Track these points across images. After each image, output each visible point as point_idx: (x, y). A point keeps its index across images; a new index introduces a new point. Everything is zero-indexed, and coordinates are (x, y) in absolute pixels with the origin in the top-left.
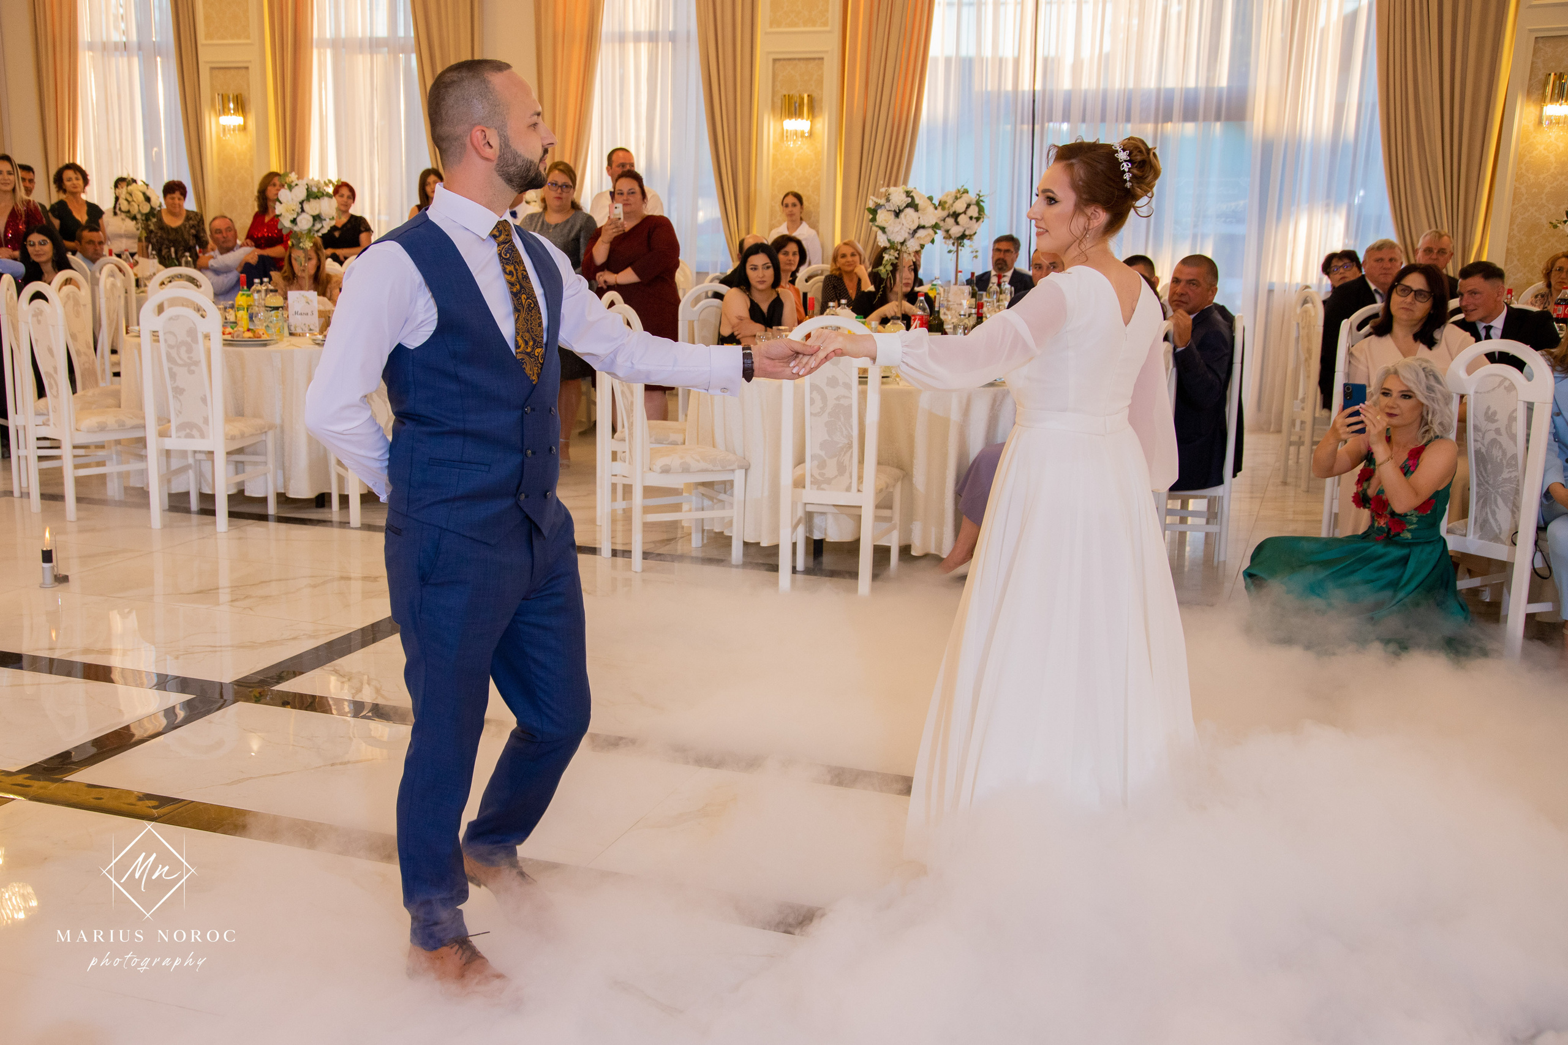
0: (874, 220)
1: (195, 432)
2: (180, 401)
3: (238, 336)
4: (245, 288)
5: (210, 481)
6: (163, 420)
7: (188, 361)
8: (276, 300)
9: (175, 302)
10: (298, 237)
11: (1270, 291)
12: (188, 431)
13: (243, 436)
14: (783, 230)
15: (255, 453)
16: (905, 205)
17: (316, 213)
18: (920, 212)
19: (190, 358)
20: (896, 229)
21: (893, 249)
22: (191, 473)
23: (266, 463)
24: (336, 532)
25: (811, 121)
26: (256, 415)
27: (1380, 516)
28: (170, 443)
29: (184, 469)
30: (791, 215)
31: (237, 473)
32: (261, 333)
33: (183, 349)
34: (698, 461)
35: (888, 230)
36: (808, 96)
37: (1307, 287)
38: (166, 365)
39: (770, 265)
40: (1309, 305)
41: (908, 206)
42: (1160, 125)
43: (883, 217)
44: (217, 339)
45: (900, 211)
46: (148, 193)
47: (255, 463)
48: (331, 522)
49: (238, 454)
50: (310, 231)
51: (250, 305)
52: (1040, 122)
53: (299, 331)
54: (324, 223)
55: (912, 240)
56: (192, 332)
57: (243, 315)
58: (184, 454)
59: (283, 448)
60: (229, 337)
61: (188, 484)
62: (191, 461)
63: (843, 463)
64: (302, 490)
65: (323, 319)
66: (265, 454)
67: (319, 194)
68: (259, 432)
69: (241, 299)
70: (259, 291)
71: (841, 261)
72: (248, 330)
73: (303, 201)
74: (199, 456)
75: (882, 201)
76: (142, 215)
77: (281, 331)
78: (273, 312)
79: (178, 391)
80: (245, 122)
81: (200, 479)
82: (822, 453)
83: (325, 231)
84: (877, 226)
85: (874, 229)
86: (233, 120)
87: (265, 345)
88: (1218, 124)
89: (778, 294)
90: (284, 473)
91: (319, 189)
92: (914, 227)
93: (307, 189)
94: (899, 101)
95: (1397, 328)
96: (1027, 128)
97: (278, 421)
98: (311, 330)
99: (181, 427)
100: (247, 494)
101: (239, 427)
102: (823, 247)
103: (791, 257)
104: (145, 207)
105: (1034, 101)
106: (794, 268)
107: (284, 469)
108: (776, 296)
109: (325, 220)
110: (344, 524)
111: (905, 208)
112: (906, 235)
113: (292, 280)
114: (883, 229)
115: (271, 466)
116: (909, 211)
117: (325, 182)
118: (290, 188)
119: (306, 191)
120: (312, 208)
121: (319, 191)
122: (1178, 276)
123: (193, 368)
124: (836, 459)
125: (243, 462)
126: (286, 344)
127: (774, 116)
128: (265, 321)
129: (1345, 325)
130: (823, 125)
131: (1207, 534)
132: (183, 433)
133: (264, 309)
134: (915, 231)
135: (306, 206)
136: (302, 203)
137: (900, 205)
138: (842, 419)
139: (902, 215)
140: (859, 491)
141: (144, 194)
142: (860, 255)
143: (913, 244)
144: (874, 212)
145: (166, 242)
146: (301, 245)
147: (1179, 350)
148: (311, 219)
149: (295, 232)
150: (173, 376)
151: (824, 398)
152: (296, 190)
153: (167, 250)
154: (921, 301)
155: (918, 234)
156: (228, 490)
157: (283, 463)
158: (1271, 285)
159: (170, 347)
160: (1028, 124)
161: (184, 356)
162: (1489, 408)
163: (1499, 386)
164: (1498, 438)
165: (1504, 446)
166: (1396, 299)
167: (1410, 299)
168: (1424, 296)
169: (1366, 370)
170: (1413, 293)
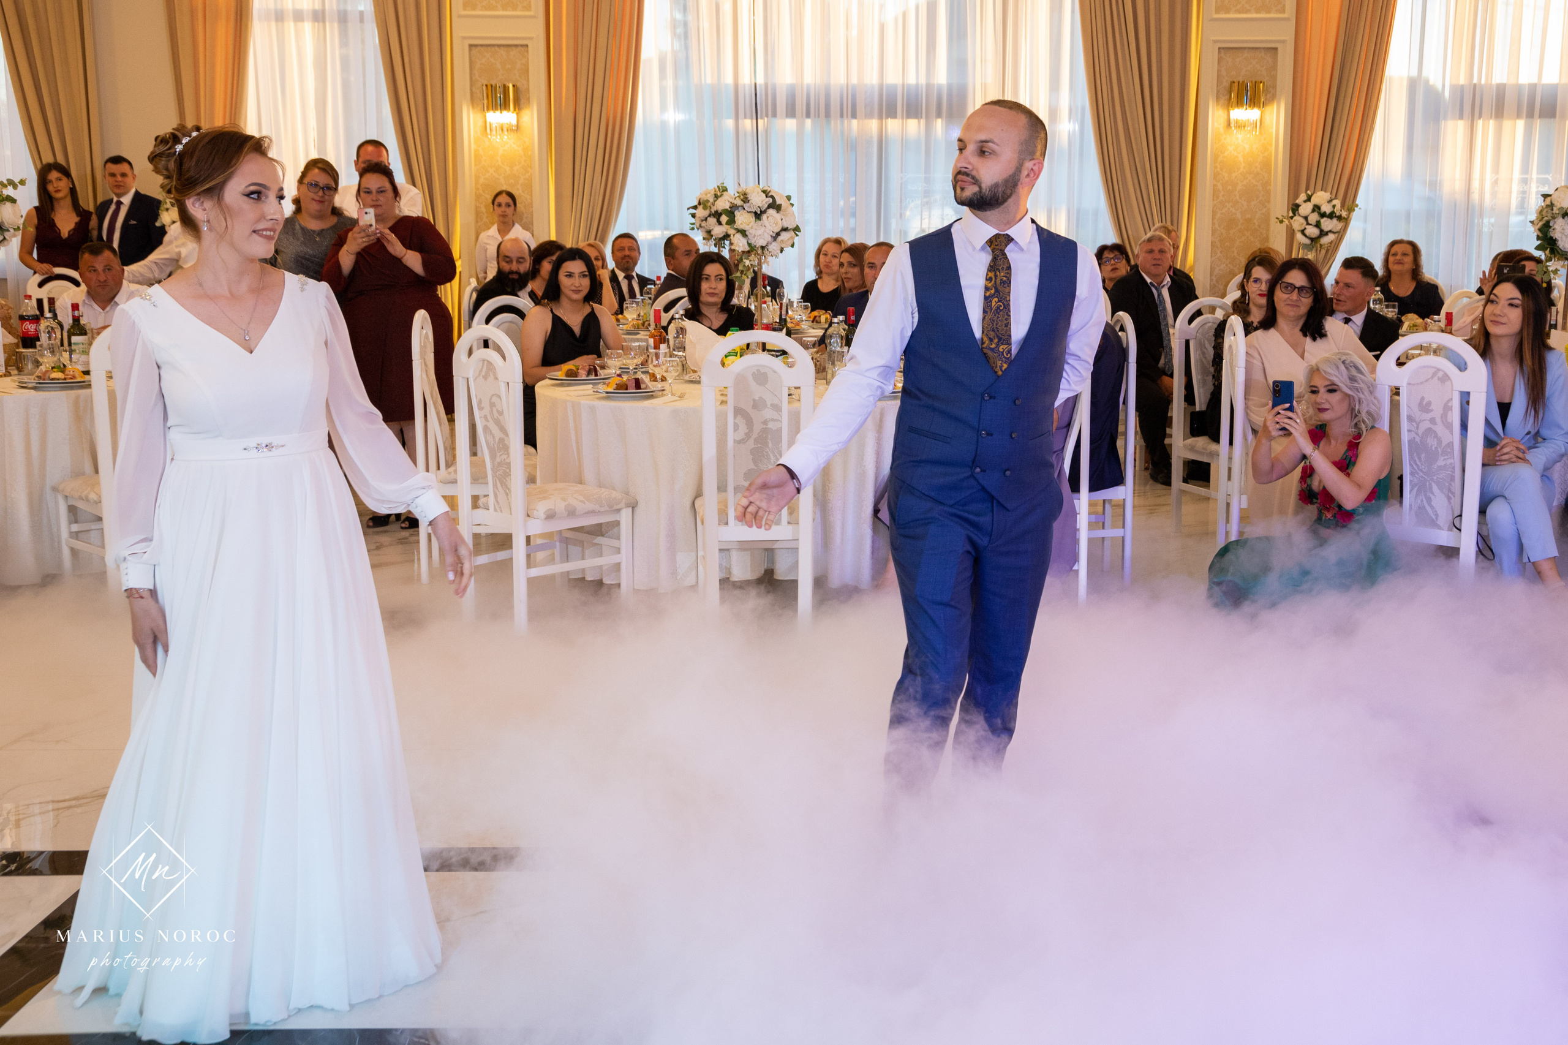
0: (733, 222)
16: (766, 206)
18: (781, 212)
20: (760, 232)
25: (517, 114)
27: (1327, 510)
30: (504, 216)
34: (582, 502)
35: (751, 232)
36: (514, 85)
39: (587, 273)
41: (770, 206)
43: (743, 219)
45: (763, 212)
55: (774, 244)
75: (738, 201)
85: (733, 232)
89: (593, 309)
92: (777, 229)
95: (1282, 322)
105: (756, 95)
108: (590, 310)
111: (766, 208)
112: (770, 239)
114: (744, 233)
116: (772, 212)
127: (474, 109)
130: (531, 118)
134: (778, 234)
137: (761, 205)
138: (770, 445)
139: (764, 217)
143: (774, 248)
144: (732, 213)
151: (750, 423)
155: (780, 238)
160: (752, 119)
162: (1423, 399)
163: (1432, 377)
164: (1433, 427)
165: (1440, 435)
166: (1280, 296)
167: (1295, 295)
168: (1307, 292)
169: (1261, 365)
170: (1296, 290)
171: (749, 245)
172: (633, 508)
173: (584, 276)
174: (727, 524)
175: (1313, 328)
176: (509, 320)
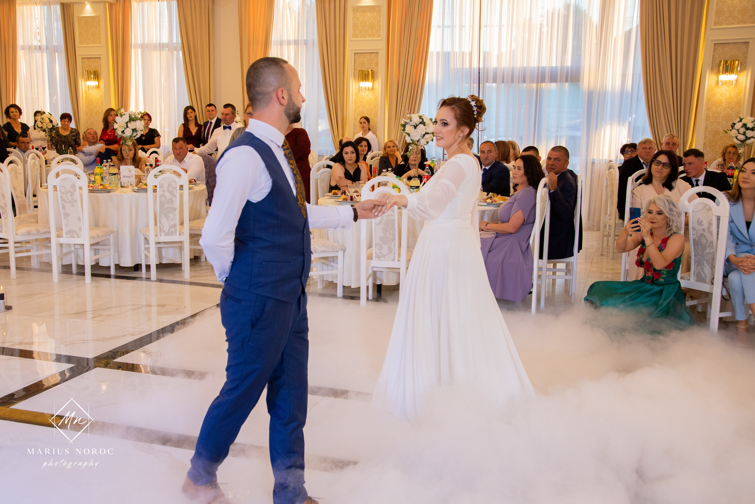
0: (404, 130)
1: (75, 235)
2: (67, 220)
3: (96, 188)
4: (99, 164)
5: (82, 258)
6: (59, 229)
7: (71, 200)
8: (114, 170)
9: (64, 171)
10: (125, 139)
11: (593, 163)
12: (71, 234)
13: (98, 236)
14: (360, 135)
15: (104, 245)
16: (419, 123)
17: (134, 128)
18: (426, 126)
19: (72, 199)
20: (415, 134)
21: (414, 144)
22: (73, 255)
23: (109, 250)
24: (144, 283)
25: (373, 83)
26: (105, 226)
27: (649, 271)
28: (62, 240)
29: (69, 253)
30: (363, 127)
31: (95, 255)
32: (107, 186)
33: (69, 195)
34: (321, 247)
35: (411, 134)
36: (371, 70)
37: (611, 161)
38: (60, 202)
39: (354, 152)
40: (612, 170)
41: (420, 123)
42: (539, 84)
43: (408, 129)
44: (86, 189)
45: (417, 126)
46: (51, 119)
47: (104, 250)
48: (142, 278)
49: (96, 246)
50: (131, 136)
51: (102, 173)
52: (482, 83)
53: (126, 185)
54: (138, 132)
55: (422, 139)
56: (73, 186)
57: (98, 177)
58: (69, 245)
59: (118, 242)
60: (91, 188)
61: (71, 260)
62: (73, 249)
63: (391, 247)
64: (127, 262)
65: (137, 179)
66: (109, 245)
67: (136, 119)
68: (106, 234)
69: (97, 170)
70: (106, 166)
71: (388, 149)
72: (101, 185)
73: (127, 122)
74: (77, 247)
75: (408, 121)
76: (48, 129)
77: (117, 186)
78: (113, 176)
79: (67, 215)
80: (99, 84)
81: (77, 258)
82: (381, 243)
83: (138, 136)
84: (406, 133)
85: (405, 134)
86: (93, 83)
87: (109, 192)
88: (567, 84)
89: (358, 166)
90: (118, 254)
91: (135, 116)
92: (424, 133)
93: (129, 116)
94: (415, 72)
95: (654, 181)
96: (476, 85)
97: (115, 229)
98: (131, 184)
99: (68, 232)
100: (100, 265)
101: (96, 232)
102: (379, 143)
103: (364, 148)
104: (49, 125)
105: (479, 73)
106: (365, 153)
107: (118, 252)
109: (138, 131)
110: (148, 279)
111: (419, 124)
112: (420, 137)
113: (122, 160)
114: (409, 134)
115: (112, 251)
116: (421, 125)
117: (138, 113)
118: (121, 116)
119: (129, 117)
120: (132, 125)
121: (135, 117)
122: (550, 156)
123: (73, 203)
124: (387, 245)
125: (98, 249)
126: (119, 192)
127: (355, 80)
128: (109, 181)
129: (630, 179)
130: (378, 84)
131: (566, 280)
132: (69, 236)
133: (108, 174)
134: (424, 135)
135: (129, 125)
136: (127, 123)
137: (416, 123)
138: (390, 226)
139: (418, 128)
140: (399, 261)
141: (49, 119)
142: (397, 147)
143: (423, 141)
144: (404, 126)
145: (60, 142)
146: (127, 143)
147: (551, 191)
148: (131, 131)
149: (124, 137)
150: (64, 207)
152: (124, 116)
153: (60, 146)
154: (427, 169)
155: (425, 137)
156: (91, 263)
157: (118, 250)
158: (594, 160)
159: (63, 193)
160: (477, 84)
161: (70, 198)
162: (699, 219)
163: (704, 208)
164: (704, 233)
165: (707, 237)
166: (654, 167)
167: (660, 167)
168: (668, 166)
169: (640, 201)
170: (662, 164)
171: (411, 140)
172: (344, 251)
173: (353, 153)
174: (372, 259)
175: (668, 184)
176: (328, 171)
